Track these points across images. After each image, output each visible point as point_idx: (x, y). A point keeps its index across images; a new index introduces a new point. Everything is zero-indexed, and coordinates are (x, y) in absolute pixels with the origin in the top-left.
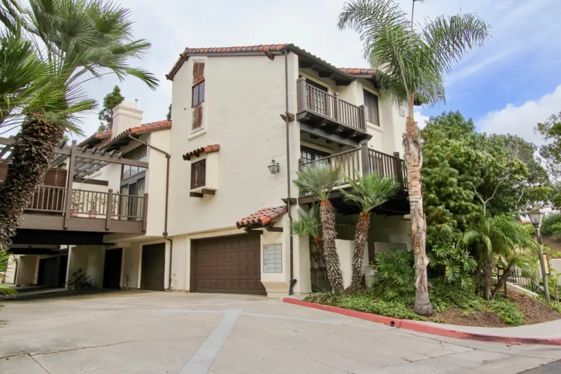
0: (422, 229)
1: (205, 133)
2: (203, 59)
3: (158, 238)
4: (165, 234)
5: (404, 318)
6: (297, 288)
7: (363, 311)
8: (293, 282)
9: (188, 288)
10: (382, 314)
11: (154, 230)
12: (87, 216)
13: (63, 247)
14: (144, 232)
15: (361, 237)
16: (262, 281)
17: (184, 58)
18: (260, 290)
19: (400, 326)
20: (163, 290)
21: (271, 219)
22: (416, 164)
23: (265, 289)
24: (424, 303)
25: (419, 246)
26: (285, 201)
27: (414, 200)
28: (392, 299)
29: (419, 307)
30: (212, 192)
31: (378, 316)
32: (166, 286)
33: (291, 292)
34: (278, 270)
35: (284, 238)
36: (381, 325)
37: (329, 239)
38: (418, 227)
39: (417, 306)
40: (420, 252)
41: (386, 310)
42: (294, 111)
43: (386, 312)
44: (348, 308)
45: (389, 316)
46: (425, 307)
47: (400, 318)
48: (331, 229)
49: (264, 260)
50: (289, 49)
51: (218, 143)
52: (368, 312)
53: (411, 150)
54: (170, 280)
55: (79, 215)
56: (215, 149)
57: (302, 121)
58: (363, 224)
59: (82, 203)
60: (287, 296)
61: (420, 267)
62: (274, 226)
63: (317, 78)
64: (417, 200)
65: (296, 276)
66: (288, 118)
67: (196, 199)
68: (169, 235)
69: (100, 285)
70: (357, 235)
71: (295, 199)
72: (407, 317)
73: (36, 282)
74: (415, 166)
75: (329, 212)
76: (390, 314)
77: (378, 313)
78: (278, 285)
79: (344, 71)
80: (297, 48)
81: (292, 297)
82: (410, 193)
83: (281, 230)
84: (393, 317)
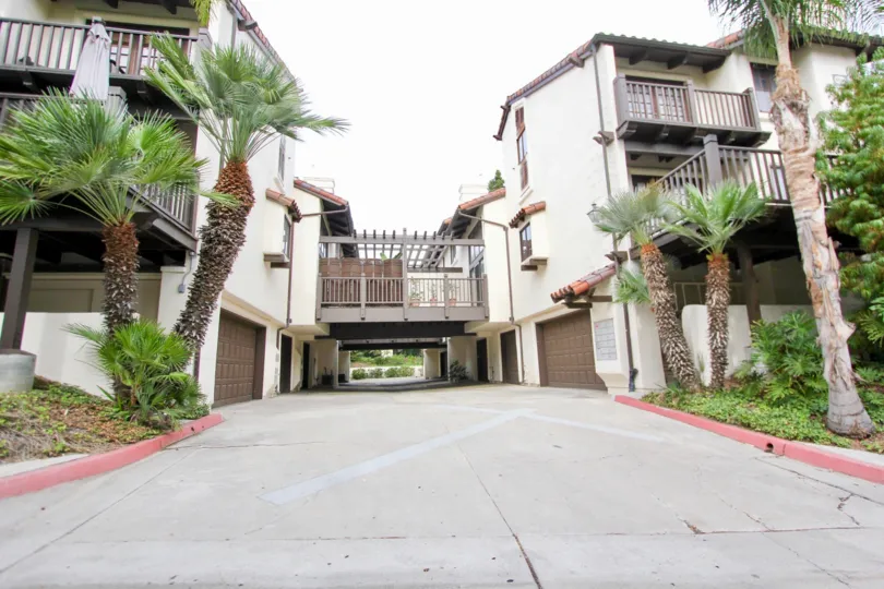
0: (824, 267)
1: (532, 191)
2: (522, 102)
3: (505, 325)
4: (512, 319)
5: (795, 438)
6: (639, 382)
7: (724, 421)
8: (633, 373)
9: (538, 381)
10: (753, 429)
11: (498, 314)
12: (428, 305)
13: (444, 339)
14: (487, 318)
15: (715, 297)
16: (598, 371)
17: (507, 109)
18: (598, 384)
19: (784, 452)
20: (519, 384)
21: (589, 286)
22: (801, 147)
23: (603, 383)
24: (844, 412)
25: (821, 302)
26: (611, 257)
27: (803, 215)
28: (779, 403)
29: (835, 420)
30: (544, 261)
31: (747, 431)
32: (520, 380)
33: (632, 388)
34: (612, 355)
35: (615, 311)
36: (750, 448)
37: (659, 304)
38: (815, 266)
39: (832, 418)
40: (824, 314)
41: (762, 422)
42: (612, 126)
43: (761, 426)
44: (699, 414)
45: (766, 433)
46: (849, 421)
47: (787, 438)
48: (661, 289)
49: (597, 343)
50: (599, 41)
51: (543, 199)
52: (730, 423)
53: (786, 124)
54: (523, 372)
55: (421, 305)
56: (540, 208)
57: (627, 138)
58: (716, 273)
59: (423, 293)
60: (626, 392)
61: (828, 343)
62: (594, 295)
63: (663, 73)
64: (808, 214)
65: (637, 365)
66: (605, 140)
67: (530, 273)
68: (516, 319)
69: (476, 378)
70: (708, 294)
71: (625, 253)
72: (802, 436)
73: (440, 375)
74: (797, 151)
75: (653, 262)
76: (769, 429)
77: (748, 426)
78: (617, 377)
79: (712, 46)
80: (612, 36)
81: (632, 395)
82: (793, 205)
83: (608, 299)
84: (774, 435)
